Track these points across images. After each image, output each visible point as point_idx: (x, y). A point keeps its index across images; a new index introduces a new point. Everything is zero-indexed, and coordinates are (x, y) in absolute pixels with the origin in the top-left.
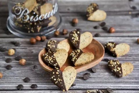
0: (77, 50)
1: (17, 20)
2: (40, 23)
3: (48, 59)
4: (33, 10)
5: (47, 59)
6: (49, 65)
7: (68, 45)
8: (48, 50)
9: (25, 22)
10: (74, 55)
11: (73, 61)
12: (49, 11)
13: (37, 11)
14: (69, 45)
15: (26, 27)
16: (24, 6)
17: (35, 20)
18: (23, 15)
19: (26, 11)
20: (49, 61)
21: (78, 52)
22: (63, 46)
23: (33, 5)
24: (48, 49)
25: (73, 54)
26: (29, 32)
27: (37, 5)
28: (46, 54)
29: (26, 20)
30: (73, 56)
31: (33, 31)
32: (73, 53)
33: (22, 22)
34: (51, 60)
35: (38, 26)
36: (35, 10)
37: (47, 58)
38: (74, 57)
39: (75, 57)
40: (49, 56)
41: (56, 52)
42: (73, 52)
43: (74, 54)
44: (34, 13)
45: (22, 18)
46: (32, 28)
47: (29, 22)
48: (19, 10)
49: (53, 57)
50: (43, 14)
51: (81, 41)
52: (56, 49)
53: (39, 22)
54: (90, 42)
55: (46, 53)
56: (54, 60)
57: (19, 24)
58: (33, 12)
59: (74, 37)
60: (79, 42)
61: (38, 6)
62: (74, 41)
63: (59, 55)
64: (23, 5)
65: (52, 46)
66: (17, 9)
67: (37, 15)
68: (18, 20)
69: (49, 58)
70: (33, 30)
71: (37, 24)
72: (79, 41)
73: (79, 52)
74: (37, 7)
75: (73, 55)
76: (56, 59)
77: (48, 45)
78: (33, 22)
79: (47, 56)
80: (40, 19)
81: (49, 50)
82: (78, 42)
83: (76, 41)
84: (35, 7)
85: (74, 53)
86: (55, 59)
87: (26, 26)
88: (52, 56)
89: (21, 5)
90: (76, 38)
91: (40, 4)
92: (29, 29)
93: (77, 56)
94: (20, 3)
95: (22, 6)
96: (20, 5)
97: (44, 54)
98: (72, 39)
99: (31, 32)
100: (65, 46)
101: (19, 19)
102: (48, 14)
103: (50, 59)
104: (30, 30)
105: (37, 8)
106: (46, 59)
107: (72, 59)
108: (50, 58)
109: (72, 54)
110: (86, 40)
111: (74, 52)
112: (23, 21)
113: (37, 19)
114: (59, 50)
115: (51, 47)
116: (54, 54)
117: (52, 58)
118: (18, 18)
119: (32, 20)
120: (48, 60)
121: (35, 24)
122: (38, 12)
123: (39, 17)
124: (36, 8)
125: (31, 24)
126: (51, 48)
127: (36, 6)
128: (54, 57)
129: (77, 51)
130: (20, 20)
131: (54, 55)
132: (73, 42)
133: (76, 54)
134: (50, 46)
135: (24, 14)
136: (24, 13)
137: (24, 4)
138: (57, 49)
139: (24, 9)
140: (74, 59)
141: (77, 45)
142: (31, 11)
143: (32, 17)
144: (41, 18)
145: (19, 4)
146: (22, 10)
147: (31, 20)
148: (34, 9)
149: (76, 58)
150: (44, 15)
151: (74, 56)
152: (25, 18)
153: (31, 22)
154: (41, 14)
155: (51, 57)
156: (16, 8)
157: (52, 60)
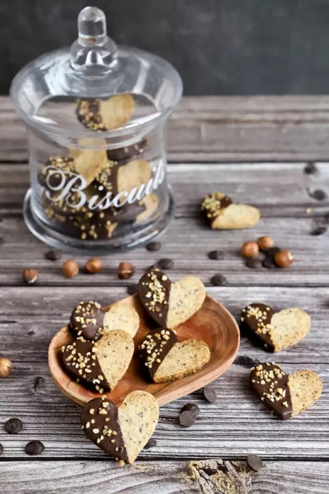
0: (159, 333)
1: (52, 204)
2: (115, 214)
3: (76, 362)
4: (98, 179)
5: (74, 364)
6: (78, 380)
7: (134, 315)
8: (77, 332)
9: (73, 211)
10: (151, 348)
11: (150, 366)
12: (142, 183)
13: (108, 182)
14: (137, 314)
15: (76, 224)
16: (71, 167)
17: (101, 207)
18: (70, 191)
19: (79, 182)
20: (79, 368)
21: (163, 339)
22: (120, 320)
23: (98, 166)
24: (77, 328)
25: (149, 345)
26: (84, 236)
27: (107, 164)
28: (72, 347)
29: (78, 207)
30: (149, 352)
31: (95, 236)
32: (148, 340)
33: (65, 209)
34: (84, 365)
35: (109, 223)
36: (104, 179)
37: (75, 359)
38: (150, 355)
39: (154, 355)
40: (79, 354)
41: (99, 339)
42: (149, 337)
43: (153, 346)
44: (101, 188)
45: (67, 199)
46: (93, 227)
47: (84, 210)
48: (57, 176)
49: (90, 357)
50: (123, 190)
51: (172, 304)
52: (100, 329)
53: (113, 210)
54: (200, 307)
55: (71, 344)
56: (94, 364)
57: (57, 216)
58: (96, 183)
59: (153, 293)
60: (168, 305)
61: (110, 168)
62: (153, 303)
63: (108, 351)
64: (70, 163)
65: (88, 321)
66: (54, 175)
67: (109, 194)
68: (56, 204)
69: (79, 360)
70: (96, 231)
71: (105, 216)
72: (165, 302)
73: (167, 338)
74: (108, 171)
75: (149, 347)
76: (100, 362)
77: (78, 319)
78: (96, 212)
79: (74, 352)
80: (116, 205)
81: (80, 333)
82: (164, 307)
83: (157, 303)
84: (103, 171)
85: (152, 340)
86: (97, 361)
87: (77, 222)
88: (89, 354)
89: (64, 164)
90: (158, 295)
91: (116, 163)
92: (83, 228)
93: (161, 350)
94: (63, 158)
95: (67, 165)
96: (61, 163)
97: (63, 348)
98: (147, 298)
99: (90, 238)
100: (125, 319)
101: (58, 202)
102: (137, 192)
103: (82, 364)
104: (87, 231)
105: (109, 174)
106: (68, 362)
107: (148, 362)
108: (81, 358)
109: (146, 345)
110: (186, 301)
111: (154, 338)
112: (69, 208)
113: (108, 205)
114: (107, 335)
115: (86, 323)
116: (93, 345)
117: (87, 360)
118: (55, 200)
119: (94, 206)
120: (77, 366)
121: (102, 215)
122: (109, 184)
123: (112, 197)
124: (107, 173)
125: (90, 215)
126: (84, 326)
127: (106, 168)
128: (94, 357)
129: (161, 336)
130: (61, 204)
131: (94, 350)
132: (150, 306)
133: (158, 347)
134: (83, 322)
135: (73, 190)
136: (73, 186)
137: (71, 160)
138: (103, 328)
139: (74, 177)
140: (152, 360)
141: (160, 315)
142: (91, 180)
143: (95, 198)
144: (119, 203)
145: (59, 160)
146: (69, 179)
147: (90, 206)
148: (100, 175)
149: (158, 357)
150: (126, 194)
151: (153, 351)
152: (73, 198)
153: (90, 211)
154: (120, 189)
155: (85, 356)
156: (51, 172)
157: (89, 366)
